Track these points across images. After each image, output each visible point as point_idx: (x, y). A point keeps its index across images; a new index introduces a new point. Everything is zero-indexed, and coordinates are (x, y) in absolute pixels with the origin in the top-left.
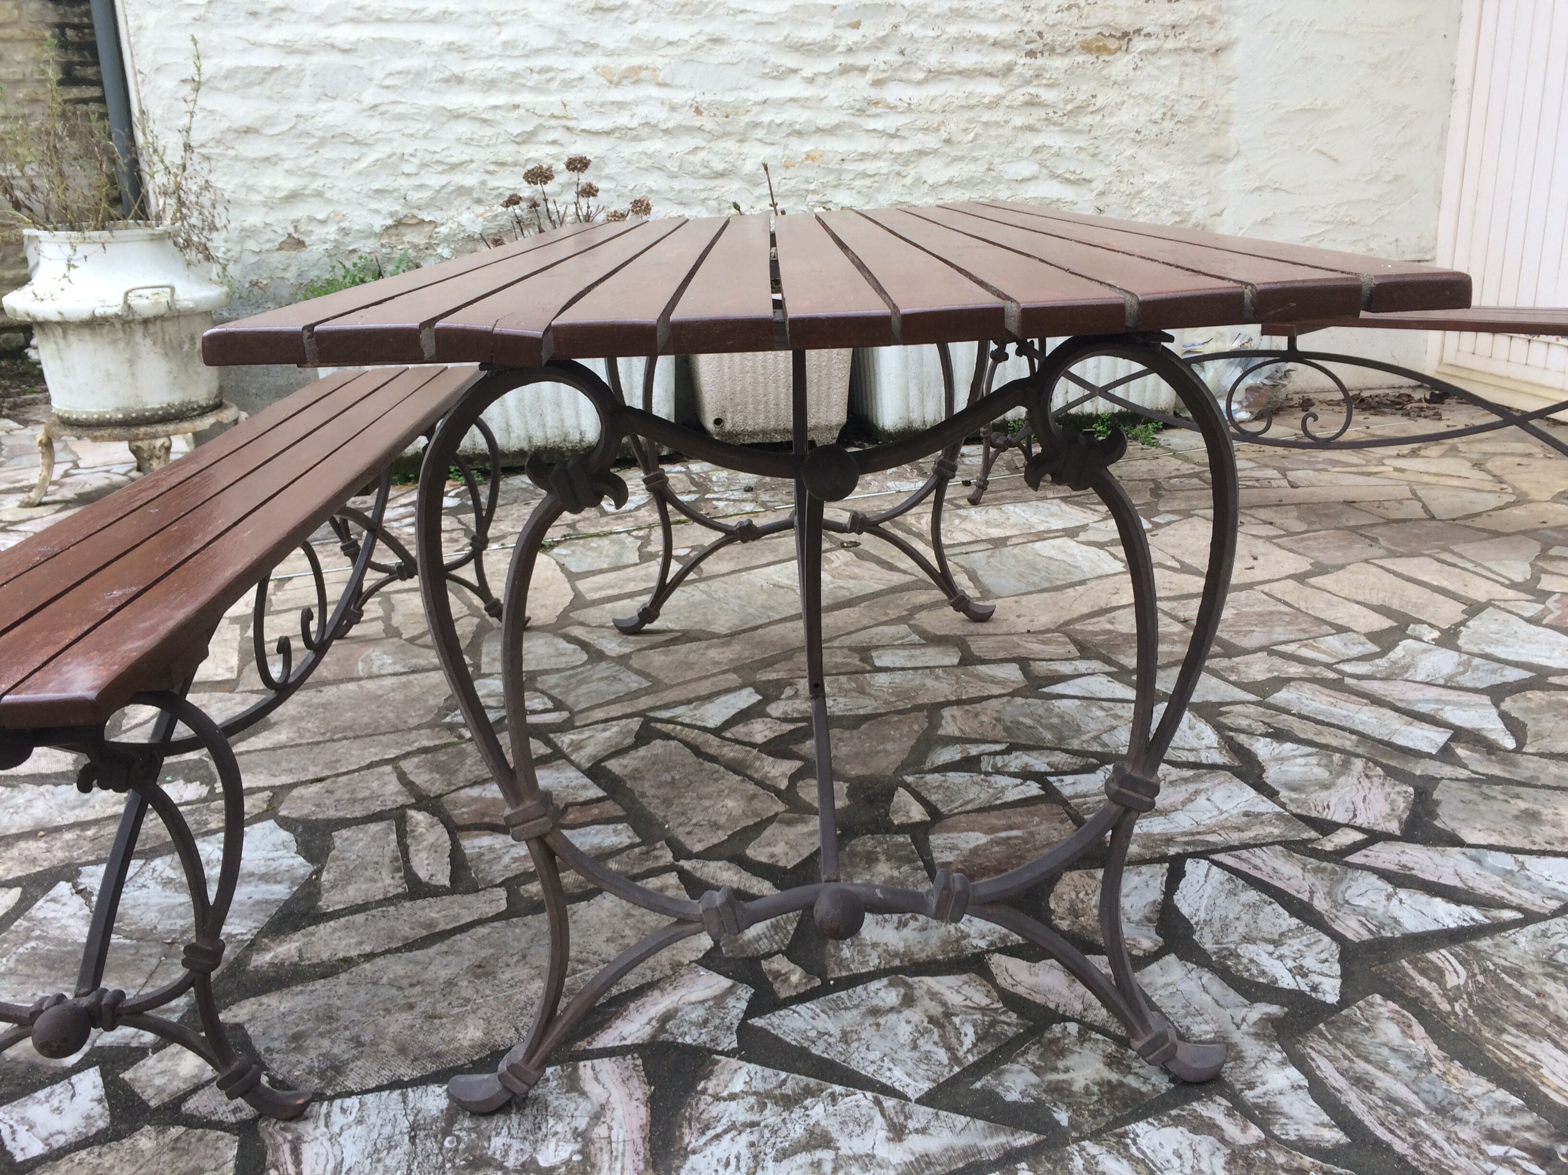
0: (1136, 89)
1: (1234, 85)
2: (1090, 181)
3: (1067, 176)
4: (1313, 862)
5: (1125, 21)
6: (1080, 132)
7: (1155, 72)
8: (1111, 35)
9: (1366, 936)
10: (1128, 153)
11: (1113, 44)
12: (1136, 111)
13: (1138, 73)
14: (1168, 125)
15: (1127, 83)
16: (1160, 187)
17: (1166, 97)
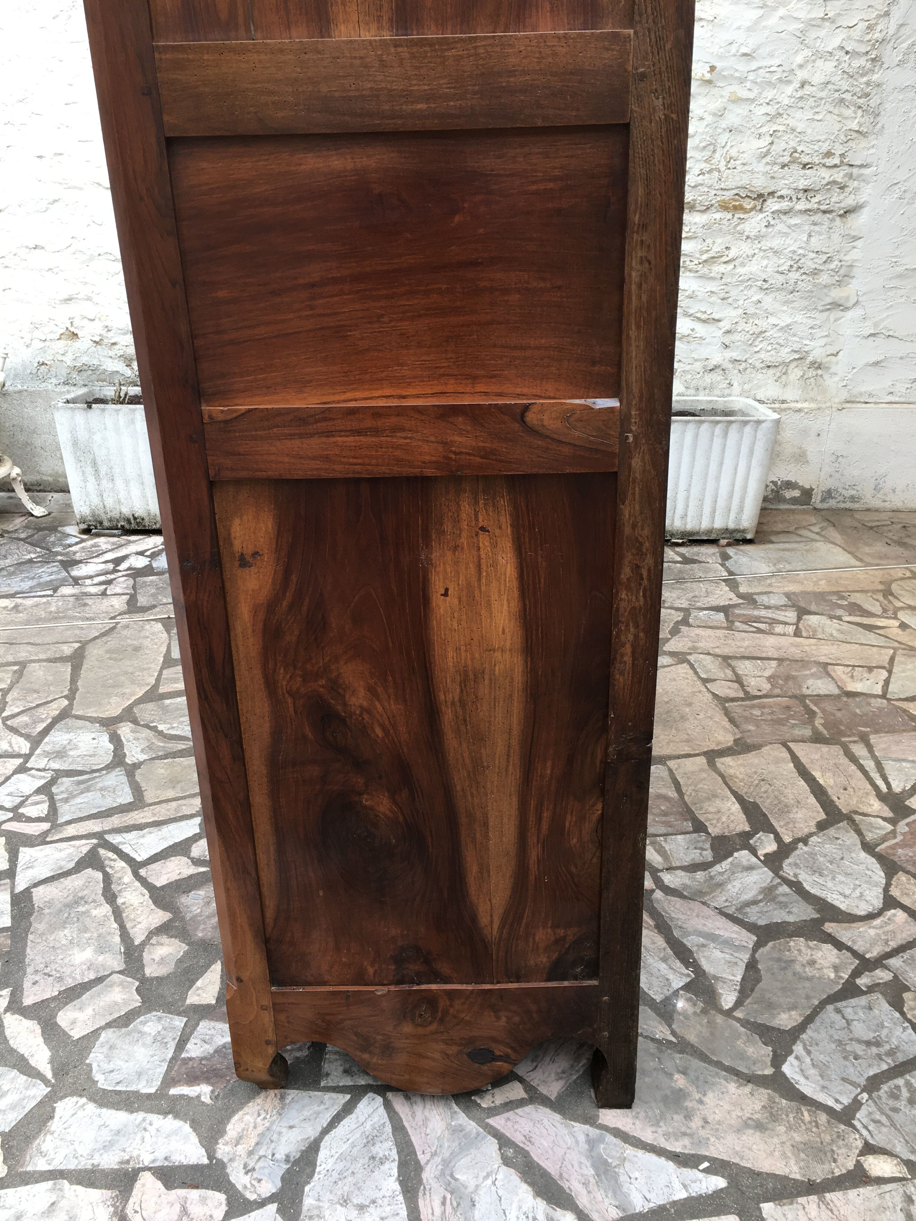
0: (766, 244)
1: (859, 243)
2: (719, 321)
3: (698, 315)
5: (760, 184)
6: (713, 279)
7: (786, 230)
8: (747, 196)
10: (755, 299)
11: (748, 204)
12: (765, 262)
13: (770, 230)
14: (794, 276)
15: (759, 237)
16: (782, 328)
17: (794, 252)
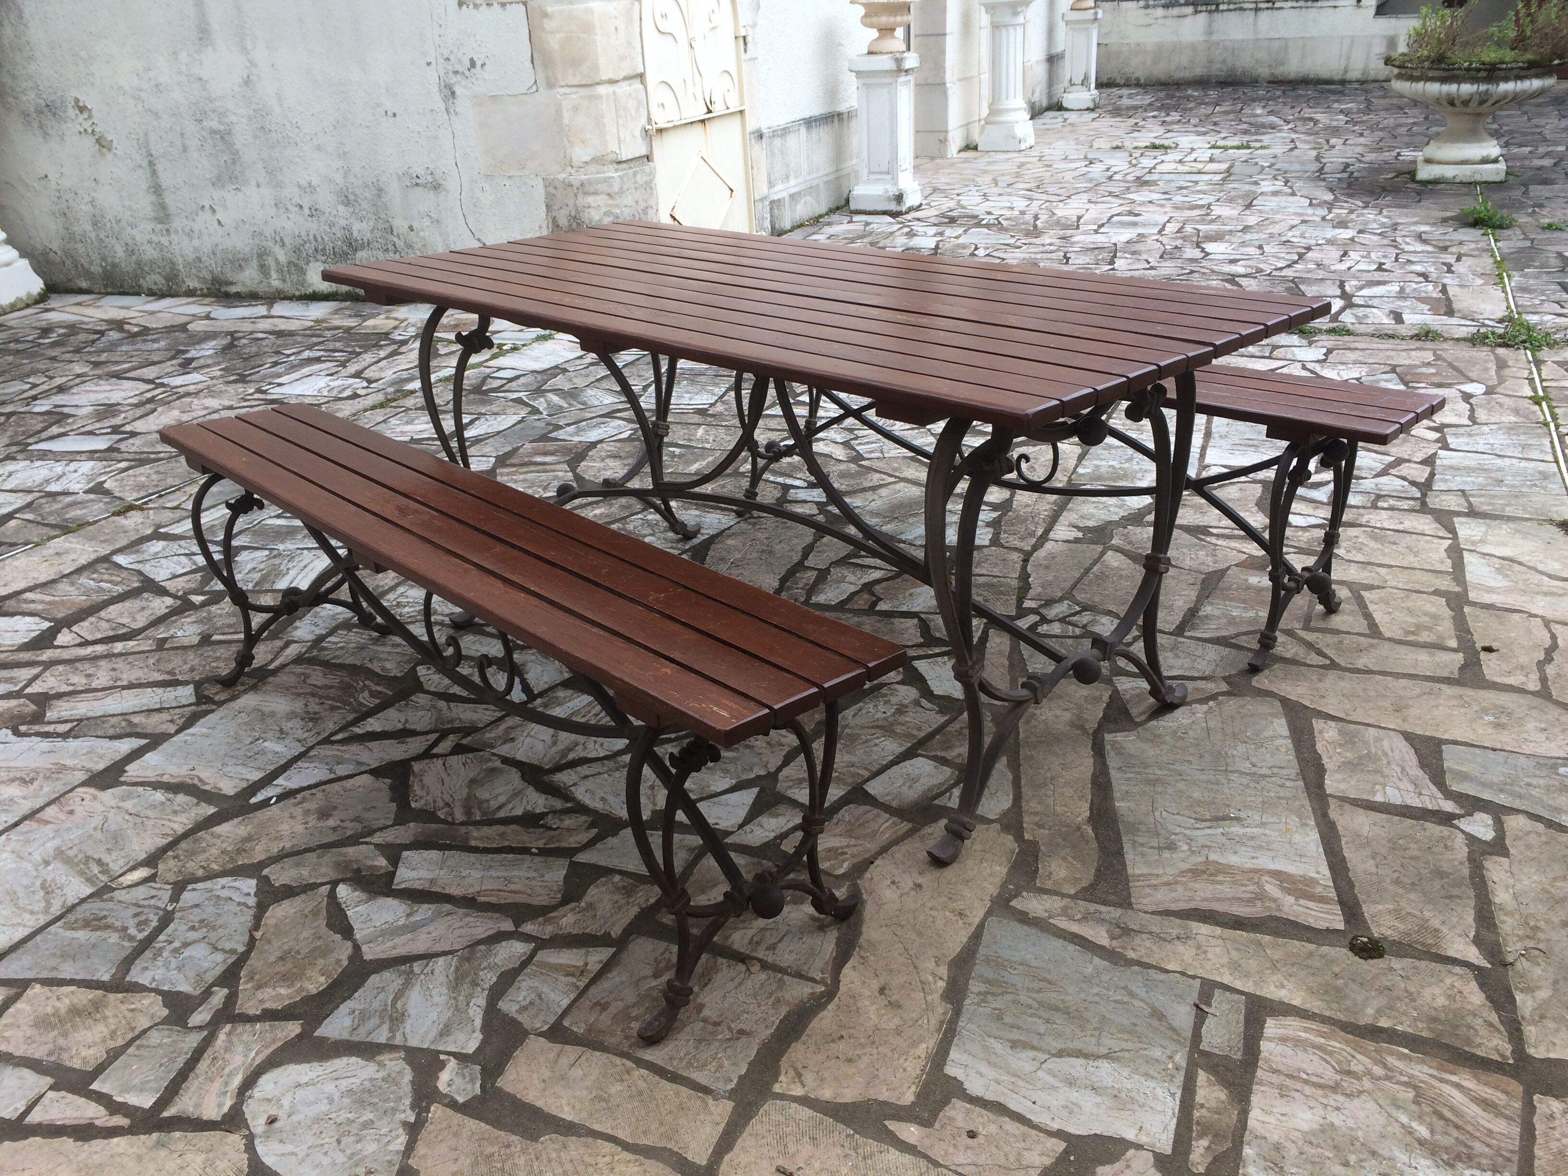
4: (457, 724)
9: (413, 698)
